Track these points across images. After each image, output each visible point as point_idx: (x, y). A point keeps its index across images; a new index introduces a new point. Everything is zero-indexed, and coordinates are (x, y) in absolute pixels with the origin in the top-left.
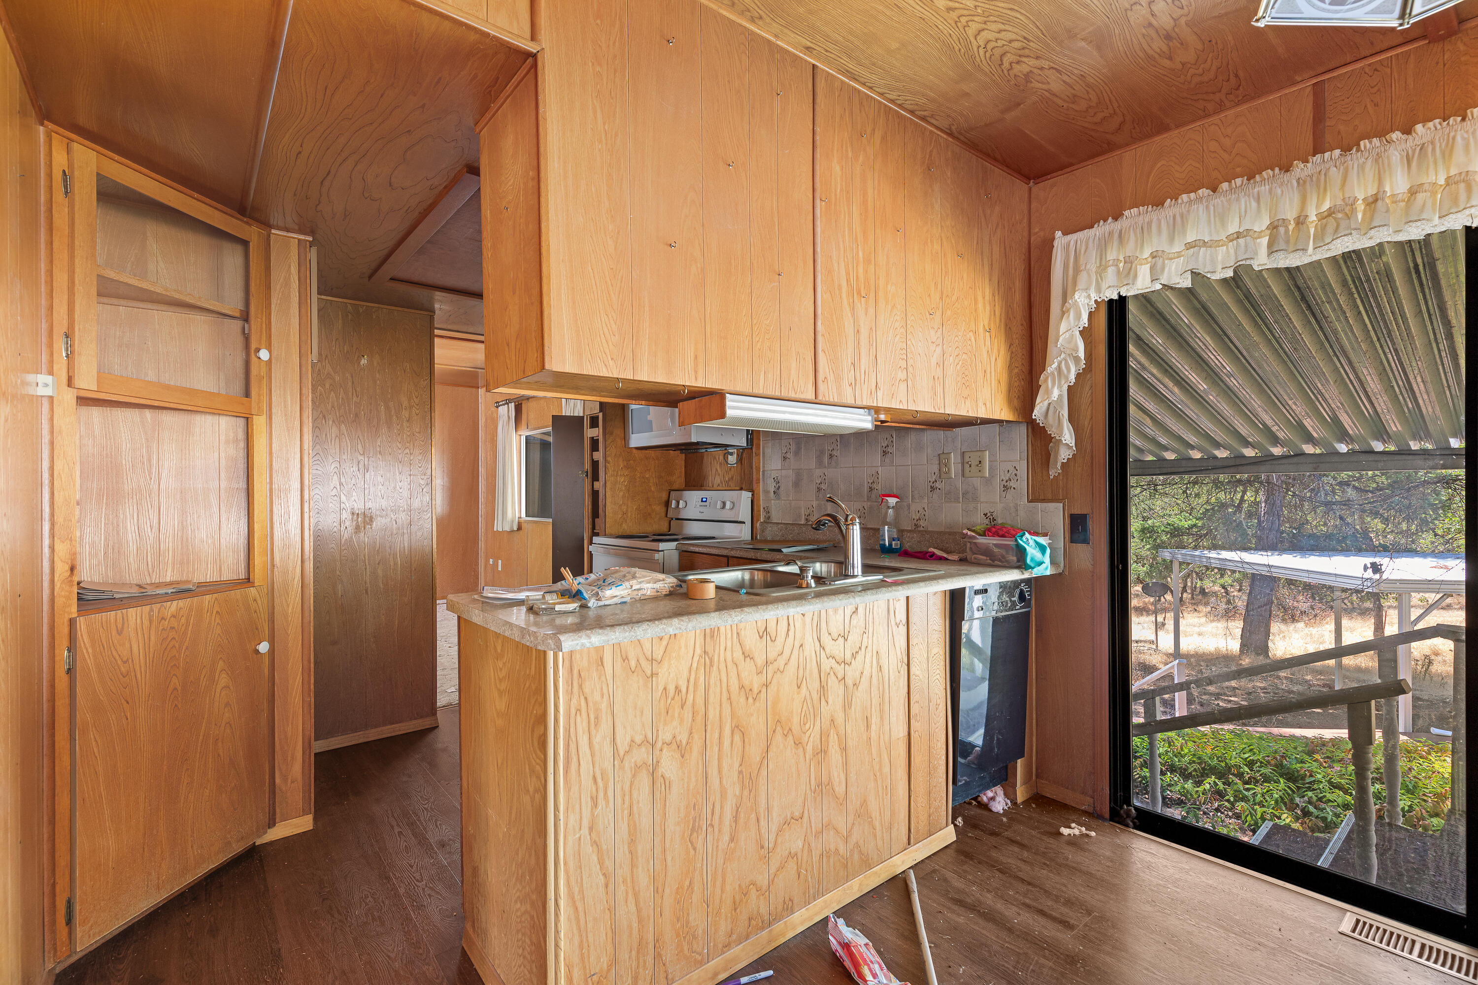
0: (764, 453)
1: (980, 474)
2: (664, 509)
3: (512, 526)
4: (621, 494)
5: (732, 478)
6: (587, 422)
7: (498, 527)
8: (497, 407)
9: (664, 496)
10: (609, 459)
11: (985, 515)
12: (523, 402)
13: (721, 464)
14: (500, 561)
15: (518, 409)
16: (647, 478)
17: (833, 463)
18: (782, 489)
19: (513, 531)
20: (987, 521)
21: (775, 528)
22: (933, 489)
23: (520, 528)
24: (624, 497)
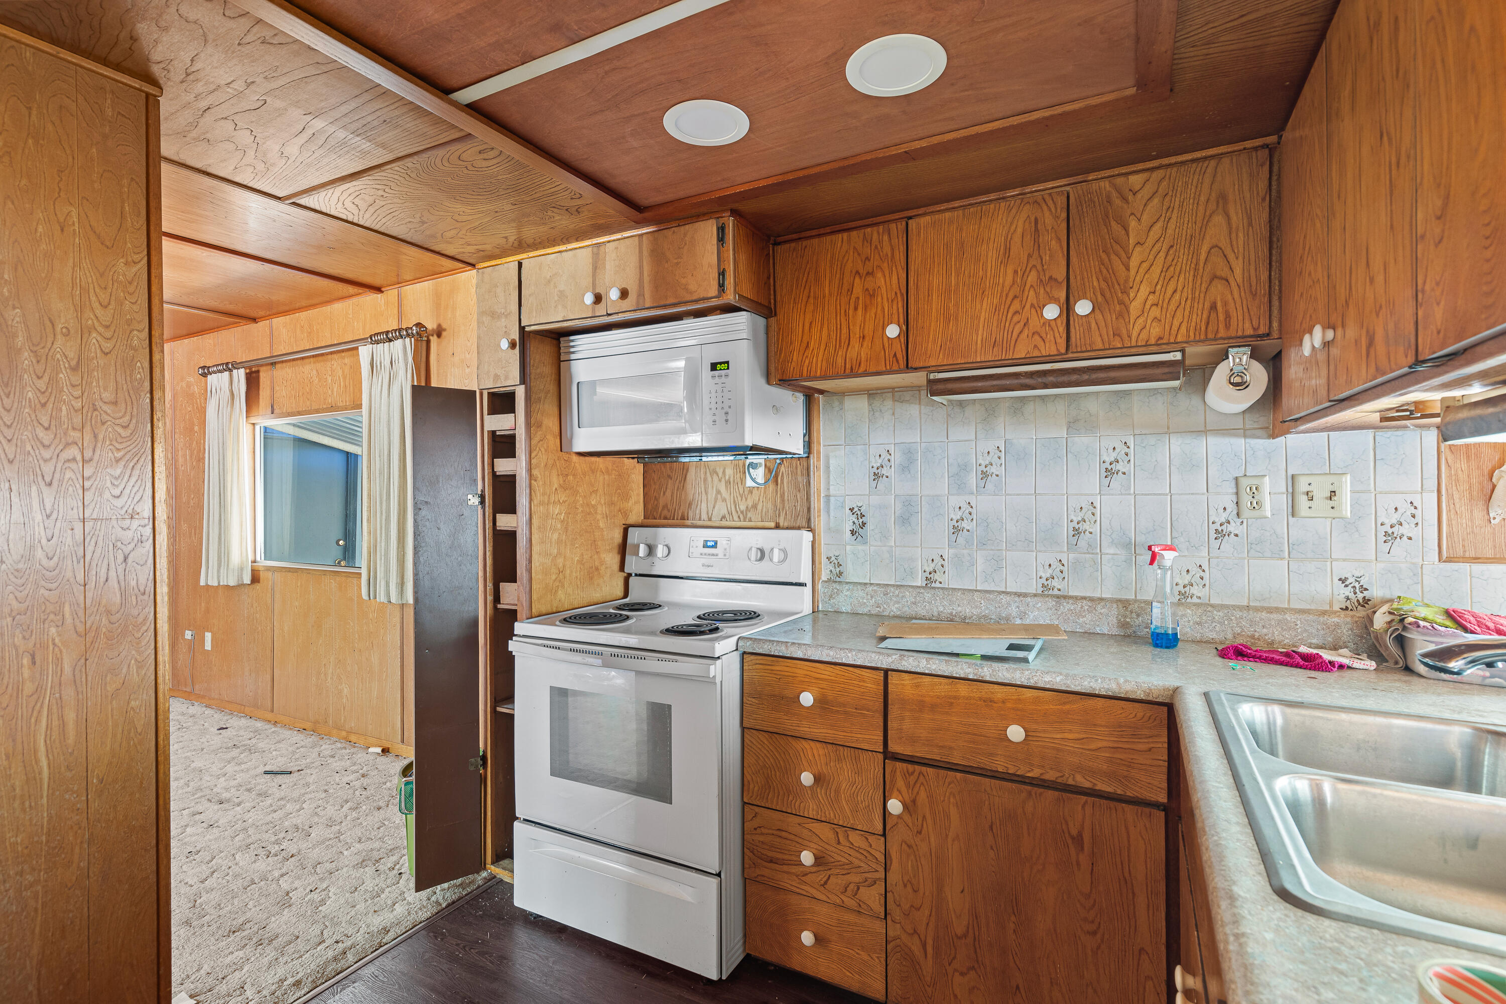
0: (828, 467)
1: (1333, 513)
2: (617, 559)
3: (240, 576)
4: (556, 536)
5: (755, 506)
6: (482, 404)
7: (209, 577)
8: (204, 375)
9: (618, 536)
10: (535, 472)
11: (1343, 580)
12: (262, 369)
13: (728, 482)
14: (208, 636)
15: (252, 380)
16: (593, 506)
17: (990, 486)
18: (869, 527)
19: (241, 586)
20: (1348, 592)
21: (859, 593)
22: (1220, 534)
23: (255, 579)
24: (559, 541)
